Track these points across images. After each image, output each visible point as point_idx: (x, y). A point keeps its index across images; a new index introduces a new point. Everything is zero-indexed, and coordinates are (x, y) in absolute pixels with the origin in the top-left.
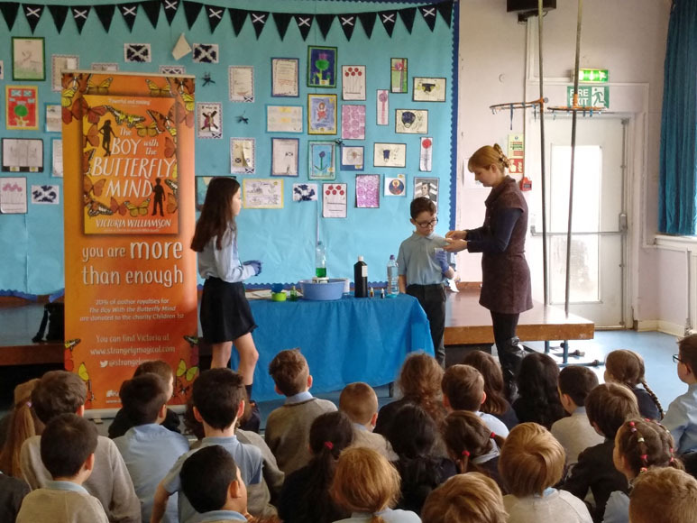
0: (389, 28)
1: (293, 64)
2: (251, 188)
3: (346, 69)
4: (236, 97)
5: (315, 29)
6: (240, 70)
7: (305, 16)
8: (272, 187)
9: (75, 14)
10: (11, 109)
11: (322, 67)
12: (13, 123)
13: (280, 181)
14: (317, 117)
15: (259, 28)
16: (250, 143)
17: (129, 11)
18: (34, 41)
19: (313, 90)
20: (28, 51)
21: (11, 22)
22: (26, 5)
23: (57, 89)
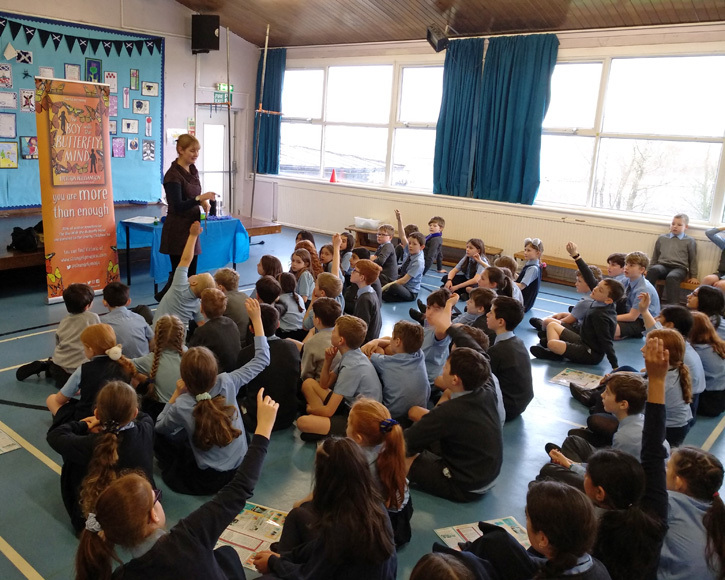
0: (130, 51)
1: (77, 68)
3: (106, 73)
5: (89, 48)
6: (46, 70)
7: (83, 39)
11: (93, 70)
15: (57, 43)
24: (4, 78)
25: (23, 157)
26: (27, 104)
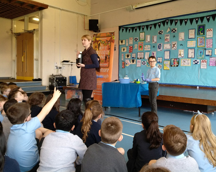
1: (194, 30)
2: (183, 61)
3: (207, 30)
4: (180, 40)
5: (200, 21)
6: (181, 33)
7: (197, 18)
8: (188, 61)
9: (150, 26)
10: (139, 46)
11: (201, 30)
12: (139, 49)
13: (190, 59)
14: (200, 43)
15: (186, 23)
16: (183, 50)
17: (159, 24)
18: (143, 33)
19: (199, 36)
20: (142, 35)
21: (140, 30)
22: (142, 26)
23: (147, 42)
24: (167, 39)
25: (171, 66)
26: (173, 47)
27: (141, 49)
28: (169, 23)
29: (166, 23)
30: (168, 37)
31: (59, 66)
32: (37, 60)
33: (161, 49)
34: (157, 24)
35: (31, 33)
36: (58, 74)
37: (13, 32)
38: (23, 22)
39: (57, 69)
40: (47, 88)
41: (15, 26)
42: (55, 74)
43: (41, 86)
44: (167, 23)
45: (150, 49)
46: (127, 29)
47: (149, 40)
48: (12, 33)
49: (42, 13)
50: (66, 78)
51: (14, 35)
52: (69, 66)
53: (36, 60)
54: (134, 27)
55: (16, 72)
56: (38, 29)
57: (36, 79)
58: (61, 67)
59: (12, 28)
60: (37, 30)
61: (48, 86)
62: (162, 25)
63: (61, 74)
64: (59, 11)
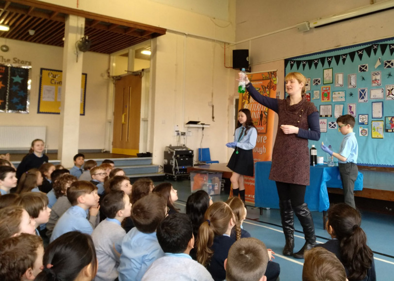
9: (342, 57)
10: (323, 94)
12: (323, 100)
17: (360, 53)
18: (330, 70)
20: (328, 73)
21: (323, 64)
22: (327, 57)
23: (337, 85)
24: (376, 80)
25: (387, 131)
26: (389, 95)
27: (326, 99)
28: (379, 51)
29: (372, 51)
30: (378, 77)
31: (182, 130)
32: (146, 120)
33: (366, 99)
34: (356, 53)
35: (138, 75)
36: (179, 145)
37: (111, 75)
38: (126, 59)
39: (178, 136)
40: (160, 170)
41: (114, 64)
42: (174, 144)
43: (151, 166)
44: (375, 51)
45: (343, 100)
46: (299, 63)
47: (341, 82)
48: (109, 76)
49: (156, 42)
50: (192, 151)
51: (112, 79)
52: (198, 131)
53: (144, 121)
54: (313, 60)
55: (112, 140)
56: (149, 68)
57: (142, 154)
58: (185, 133)
59: (109, 69)
60: (148, 71)
61: (163, 165)
62: (365, 54)
63: (184, 145)
64: (184, 37)
